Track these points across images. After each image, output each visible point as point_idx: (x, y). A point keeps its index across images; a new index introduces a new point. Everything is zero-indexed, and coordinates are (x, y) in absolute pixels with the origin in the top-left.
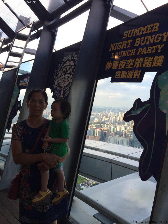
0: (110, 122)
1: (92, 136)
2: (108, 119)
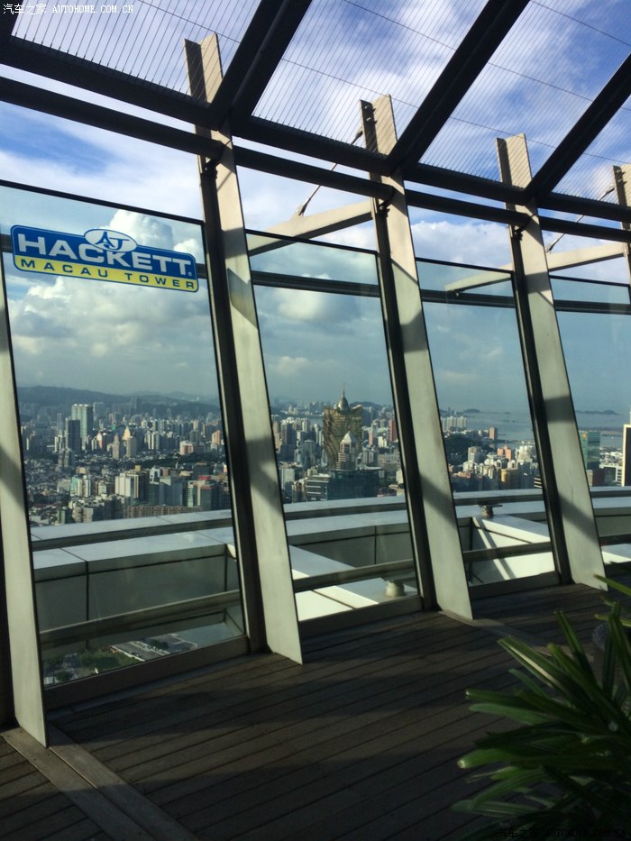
1: (179, 507)
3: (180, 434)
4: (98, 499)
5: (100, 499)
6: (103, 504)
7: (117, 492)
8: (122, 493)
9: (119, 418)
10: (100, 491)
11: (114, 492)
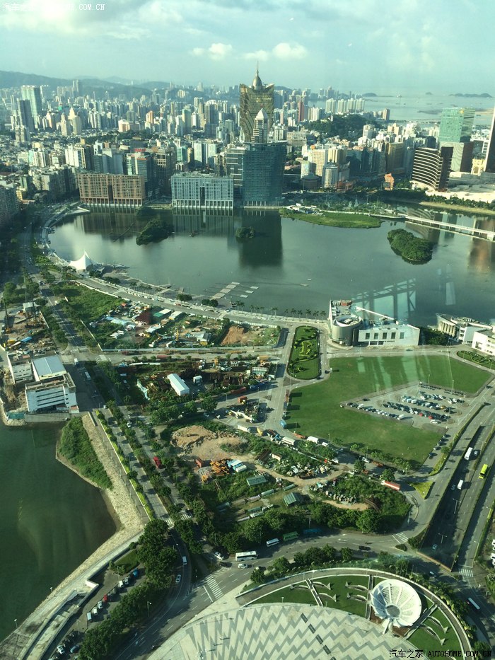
0: (169, 132)
1: (121, 175)
2: (162, 121)
3: (118, 115)
4: (52, 168)
9: (64, 99)
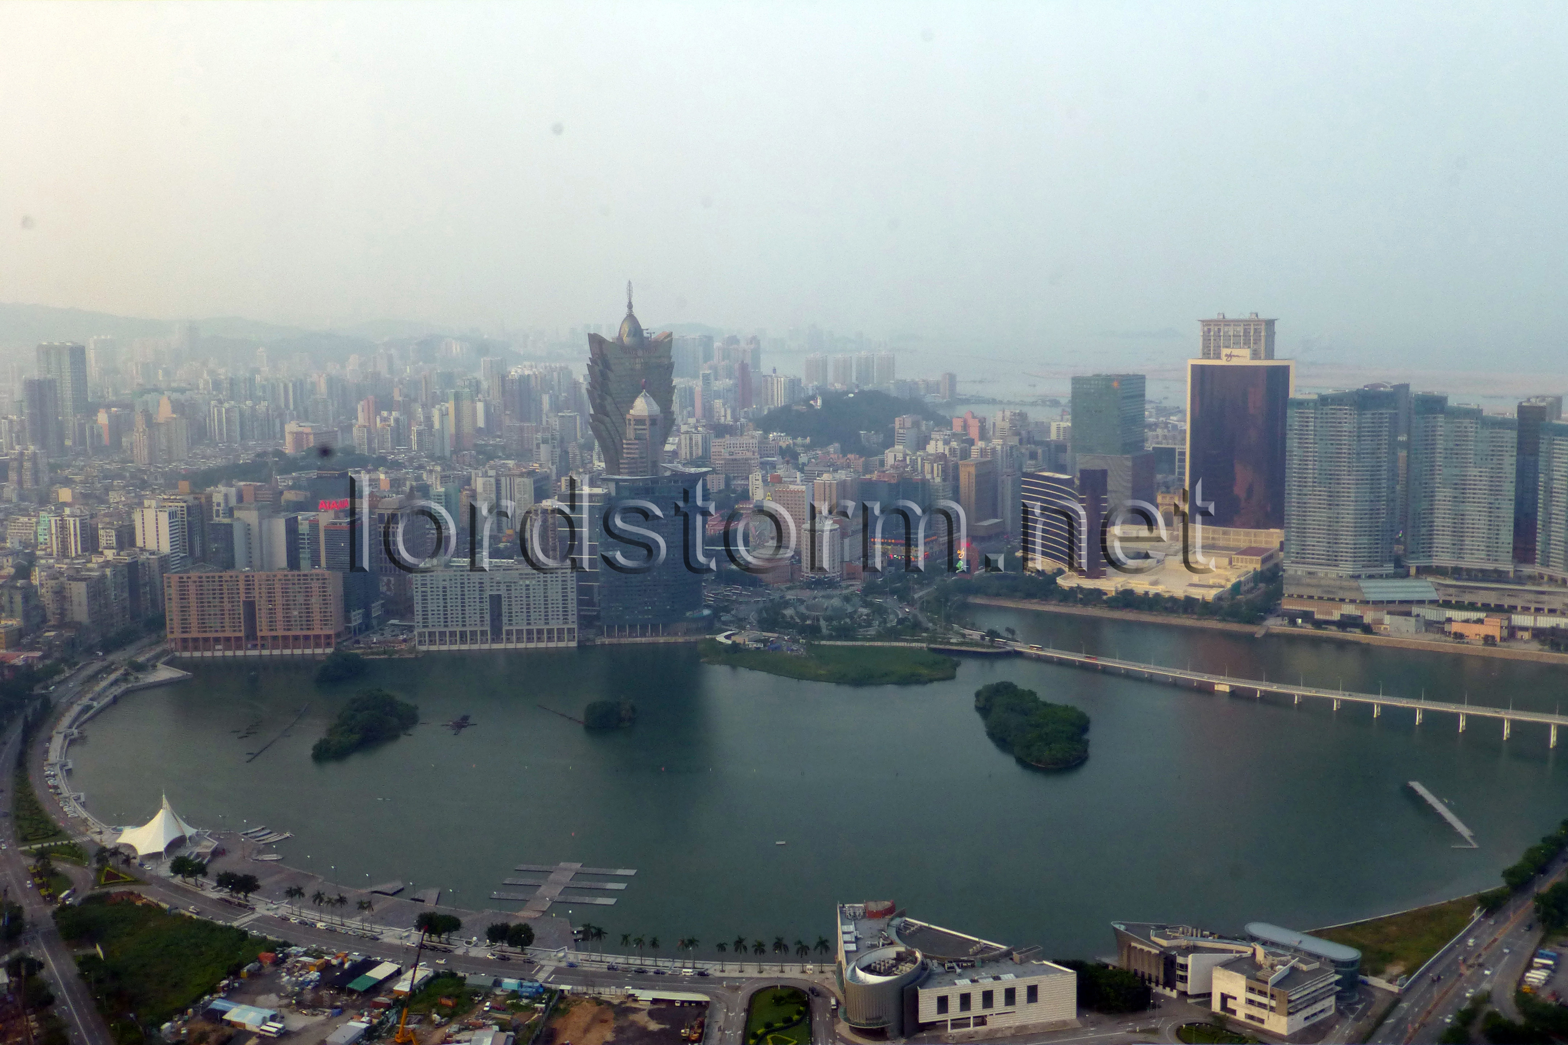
0: (415, 447)
2: (397, 420)
3: (286, 407)
4: (96, 560)
5: (101, 560)
6: (108, 571)
7: (139, 543)
8: (151, 545)
10: (103, 542)
11: (132, 543)
